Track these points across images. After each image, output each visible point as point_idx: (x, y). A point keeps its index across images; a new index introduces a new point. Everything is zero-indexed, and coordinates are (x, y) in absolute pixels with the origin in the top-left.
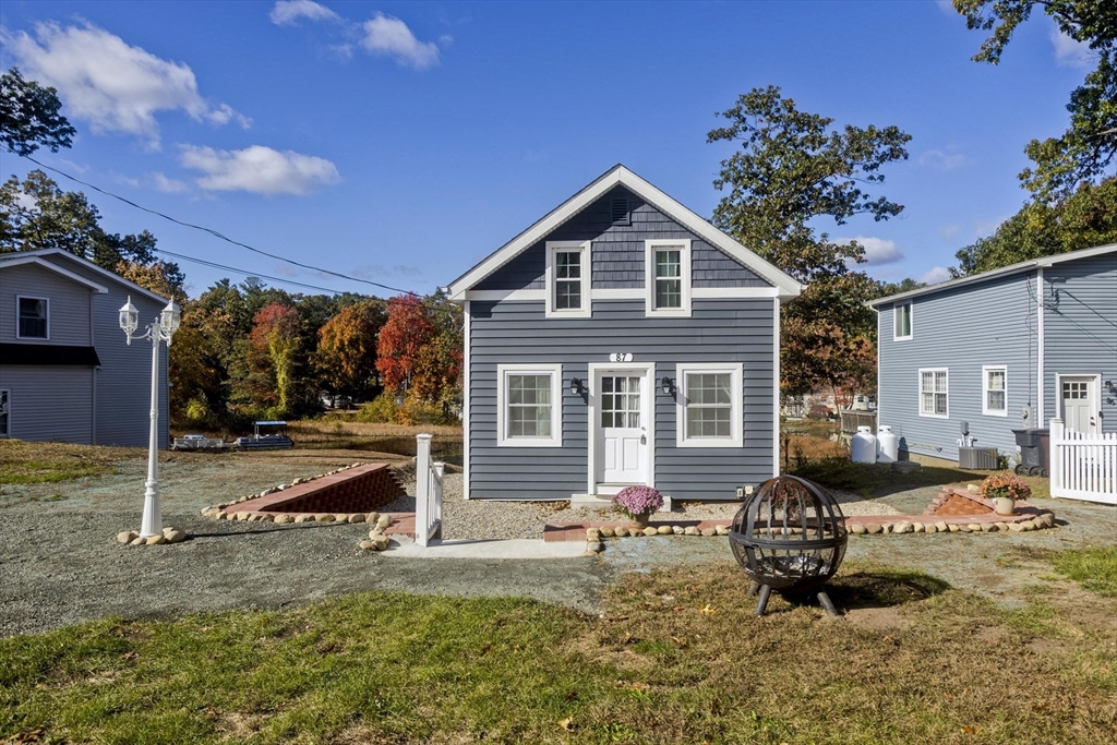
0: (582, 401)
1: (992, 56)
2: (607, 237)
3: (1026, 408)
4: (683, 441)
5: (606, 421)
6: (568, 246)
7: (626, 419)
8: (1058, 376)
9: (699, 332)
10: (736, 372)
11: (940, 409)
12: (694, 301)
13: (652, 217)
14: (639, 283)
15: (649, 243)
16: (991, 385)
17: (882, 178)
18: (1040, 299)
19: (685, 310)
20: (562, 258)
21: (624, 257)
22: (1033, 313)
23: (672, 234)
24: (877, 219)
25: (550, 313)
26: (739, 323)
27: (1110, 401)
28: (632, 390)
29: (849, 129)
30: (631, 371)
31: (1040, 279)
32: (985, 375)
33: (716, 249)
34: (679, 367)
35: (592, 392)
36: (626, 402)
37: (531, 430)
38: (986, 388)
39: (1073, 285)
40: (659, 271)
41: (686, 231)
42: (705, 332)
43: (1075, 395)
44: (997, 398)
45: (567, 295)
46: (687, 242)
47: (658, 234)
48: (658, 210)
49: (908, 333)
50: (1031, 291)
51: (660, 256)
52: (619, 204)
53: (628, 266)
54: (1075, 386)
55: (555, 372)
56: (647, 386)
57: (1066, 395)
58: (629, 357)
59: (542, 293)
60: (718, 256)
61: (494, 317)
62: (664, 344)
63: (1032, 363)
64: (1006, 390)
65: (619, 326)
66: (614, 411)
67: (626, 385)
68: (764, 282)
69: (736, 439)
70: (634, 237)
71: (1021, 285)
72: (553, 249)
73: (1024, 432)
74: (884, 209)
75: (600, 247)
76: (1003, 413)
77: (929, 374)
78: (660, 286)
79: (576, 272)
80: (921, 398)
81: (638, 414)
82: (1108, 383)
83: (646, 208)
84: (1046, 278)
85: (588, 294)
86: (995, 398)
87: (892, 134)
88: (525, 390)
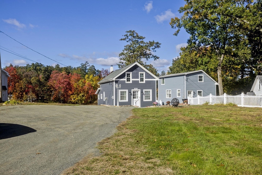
0: (131, 95)
1: (176, 35)
2: (134, 71)
3: (183, 96)
4: (144, 100)
5: (134, 98)
6: (128, 73)
7: (136, 97)
8: (188, 91)
9: (146, 85)
10: (151, 90)
11: (170, 97)
12: (145, 81)
13: (140, 69)
14: (138, 78)
15: (140, 73)
16: (178, 92)
17: (156, 51)
18: (185, 79)
19: (144, 82)
20: (128, 74)
21: (136, 74)
22: (184, 81)
23: (143, 71)
24: (155, 60)
25: (126, 82)
26: (151, 84)
27: (194, 95)
28: (137, 93)
29: (150, 42)
30: (137, 91)
31: (185, 76)
32: (177, 91)
33: (148, 74)
34: (144, 90)
35: (132, 94)
36: (136, 95)
37: (123, 99)
38: (177, 93)
39: (189, 77)
40: (141, 76)
41: (144, 71)
42: (147, 85)
43: (190, 94)
44: (179, 94)
45: (128, 80)
46: (145, 73)
47: (141, 71)
48: (141, 68)
49: (164, 83)
50: (184, 78)
51: (141, 74)
52: (136, 67)
53: (137, 76)
54: (190, 92)
55: (127, 91)
56: (139, 93)
57: (189, 94)
58: (137, 89)
59: (125, 79)
60: (148, 75)
61: (118, 83)
62: (142, 87)
63: (184, 89)
64: (180, 93)
65: (135, 84)
66: (135, 96)
67: (136, 93)
68: (154, 78)
69: (151, 100)
70: (137, 72)
71: (183, 77)
72: (126, 73)
73: (183, 99)
74: (156, 58)
75: (133, 73)
76: (180, 97)
77: (168, 91)
78: (141, 79)
79: (129, 76)
80: (166, 95)
81: (138, 97)
82: (194, 92)
83: (139, 68)
84: (186, 76)
85: (131, 80)
86: (179, 95)
87: (157, 43)
88: (122, 93)
